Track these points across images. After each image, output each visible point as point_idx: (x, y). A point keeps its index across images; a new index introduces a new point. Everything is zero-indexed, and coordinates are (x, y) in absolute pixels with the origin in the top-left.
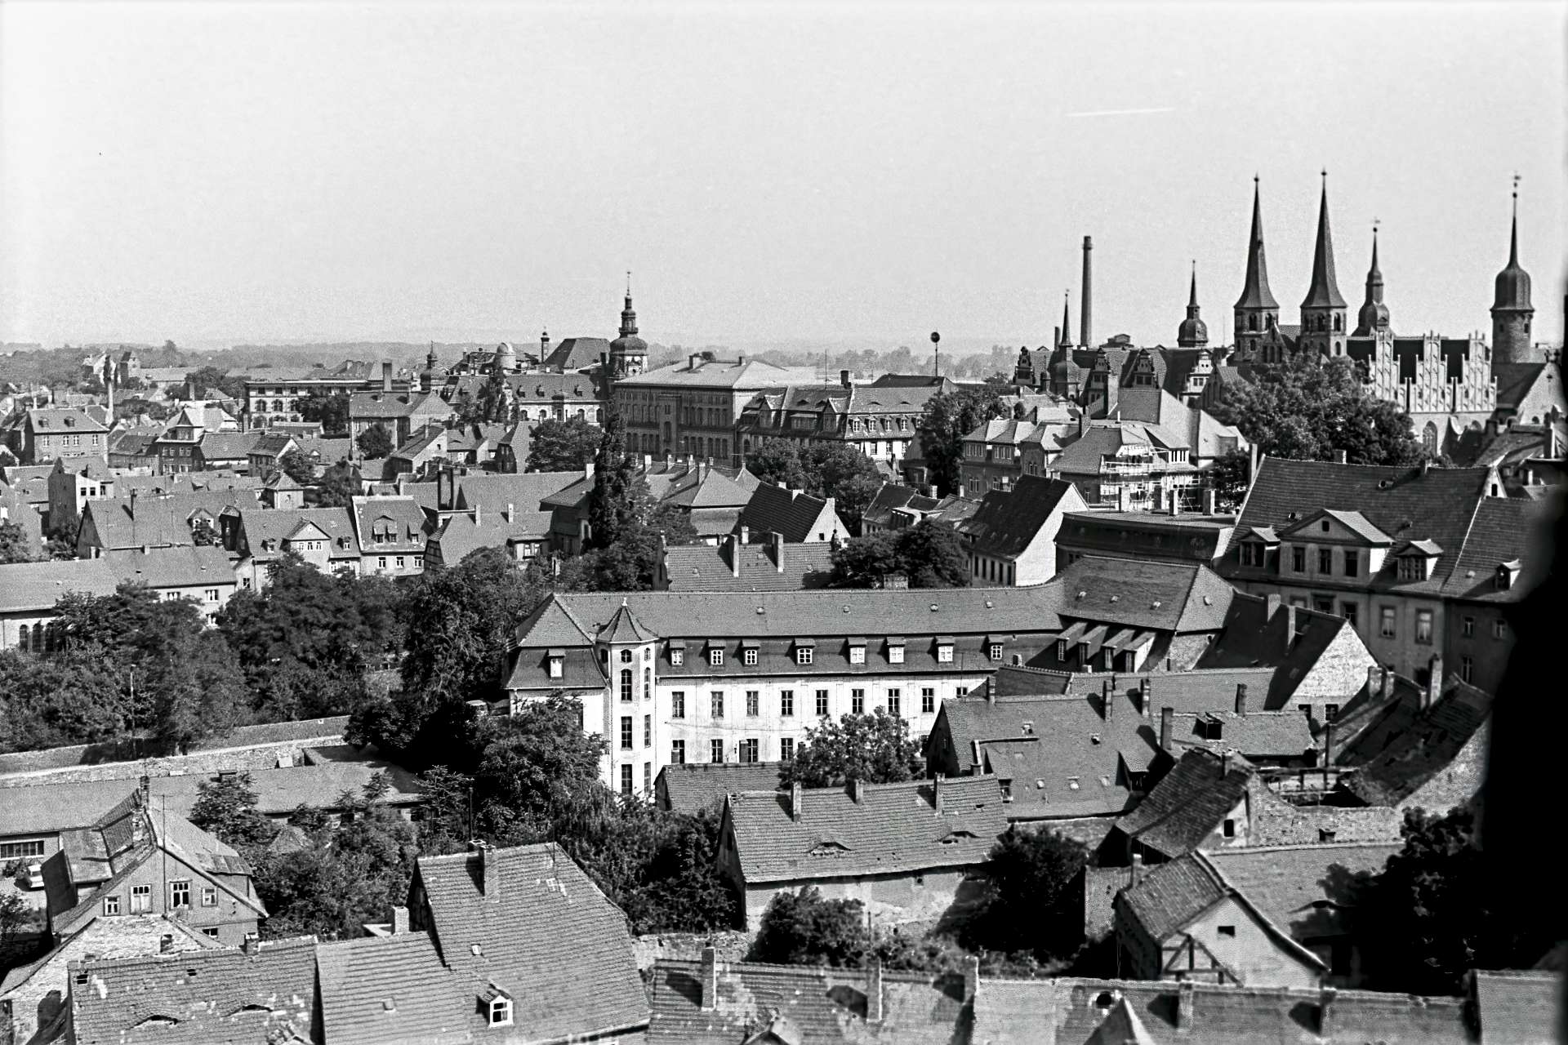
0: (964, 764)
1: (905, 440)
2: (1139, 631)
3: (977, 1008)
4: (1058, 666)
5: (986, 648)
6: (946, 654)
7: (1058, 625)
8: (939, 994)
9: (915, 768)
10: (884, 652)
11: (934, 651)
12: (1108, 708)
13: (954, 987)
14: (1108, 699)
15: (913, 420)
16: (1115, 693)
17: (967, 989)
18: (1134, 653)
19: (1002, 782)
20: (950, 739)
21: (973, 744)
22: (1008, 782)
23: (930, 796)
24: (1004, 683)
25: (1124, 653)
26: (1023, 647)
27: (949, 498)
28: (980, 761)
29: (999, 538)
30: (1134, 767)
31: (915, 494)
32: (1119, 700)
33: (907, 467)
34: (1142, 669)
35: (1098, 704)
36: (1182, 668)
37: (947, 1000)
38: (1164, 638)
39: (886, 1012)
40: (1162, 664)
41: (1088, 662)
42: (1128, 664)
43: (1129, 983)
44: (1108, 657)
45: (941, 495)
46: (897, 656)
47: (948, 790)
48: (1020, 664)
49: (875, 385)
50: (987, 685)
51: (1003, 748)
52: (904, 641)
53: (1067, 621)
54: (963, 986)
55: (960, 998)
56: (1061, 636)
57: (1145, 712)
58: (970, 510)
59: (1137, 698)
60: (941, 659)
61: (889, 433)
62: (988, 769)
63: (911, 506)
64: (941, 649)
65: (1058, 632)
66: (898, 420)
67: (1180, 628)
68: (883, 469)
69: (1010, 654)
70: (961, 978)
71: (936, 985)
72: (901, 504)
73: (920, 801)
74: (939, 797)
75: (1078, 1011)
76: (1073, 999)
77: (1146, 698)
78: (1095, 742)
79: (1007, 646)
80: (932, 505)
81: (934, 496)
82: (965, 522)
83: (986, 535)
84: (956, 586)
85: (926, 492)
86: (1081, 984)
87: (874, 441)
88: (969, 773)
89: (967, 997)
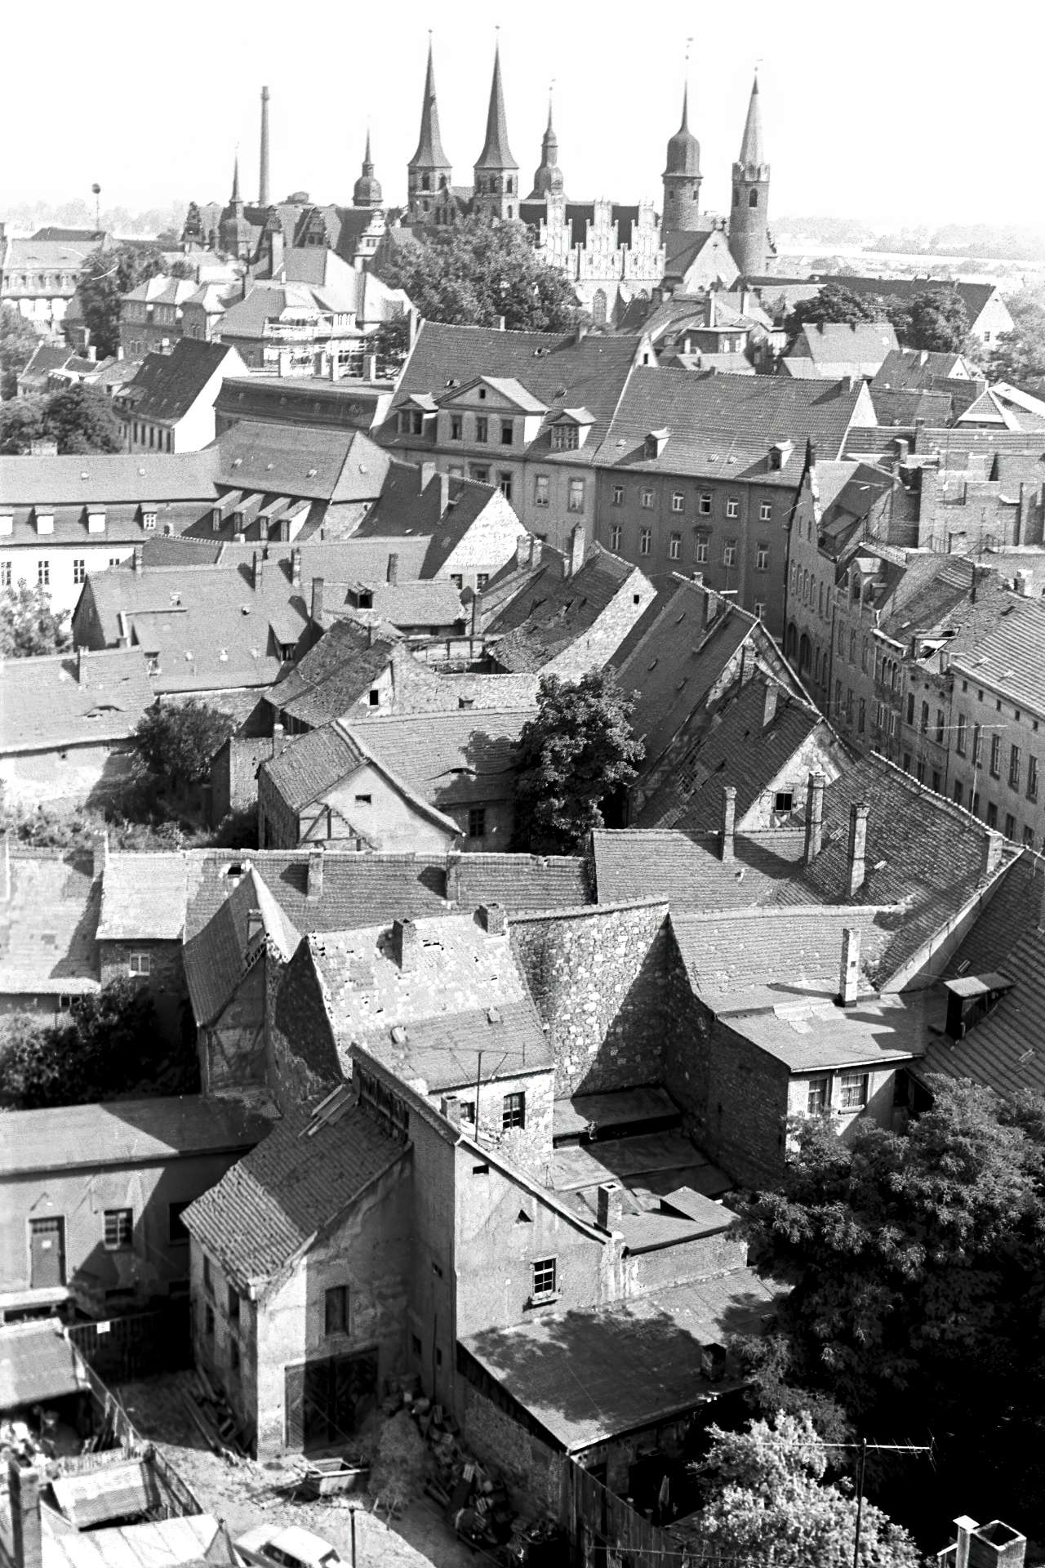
0: (110, 637)
1: (66, 298)
2: (295, 499)
3: (106, 884)
4: (212, 535)
5: (139, 517)
6: (97, 524)
7: (213, 494)
8: (68, 869)
9: (59, 642)
10: (33, 520)
11: (84, 520)
12: (258, 578)
13: (84, 862)
14: (258, 570)
15: (74, 277)
16: (266, 562)
17: (96, 864)
18: (289, 522)
19: (149, 655)
20: (95, 612)
21: (119, 616)
22: (155, 654)
23: (74, 669)
24: (154, 553)
25: (278, 524)
26: (178, 515)
27: (109, 360)
28: (127, 633)
29: (158, 404)
30: (284, 639)
31: (73, 356)
32: (269, 570)
33: (67, 327)
34: (298, 538)
35: (249, 574)
36: (337, 537)
37: (78, 875)
38: (319, 507)
39: (14, 889)
40: (317, 534)
41: (242, 532)
42: (284, 535)
43: (262, 853)
44: (263, 525)
45: (100, 357)
46: (45, 525)
47: (92, 664)
48: (171, 534)
49: (34, 238)
50: (134, 557)
51: (151, 619)
52: (54, 510)
53: (223, 489)
54: (92, 862)
55: (90, 873)
56: (216, 505)
57: (296, 582)
58: (129, 373)
59: (287, 568)
60: (91, 529)
61: (48, 290)
62: (135, 642)
63: (70, 367)
64: (91, 518)
65: (214, 500)
66: (58, 277)
67: (336, 497)
68: (41, 329)
69: (163, 523)
70: (90, 853)
71: (66, 860)
72: (59, 365)
73: (64, 675)
74: (83, 671)
75: (210, 882)
76: (204, 871)
77: (296, 568)
78: (245, 613)
79: (161, 515)
80: (90, 368)
81: (92, 358)
82: (126, 385)
83: (145, 401)
84: (109, 452)
85: (84, 354)
86: (212, 856)
87: (33, 298)
88: (116, 645)
89: (97, 872)
